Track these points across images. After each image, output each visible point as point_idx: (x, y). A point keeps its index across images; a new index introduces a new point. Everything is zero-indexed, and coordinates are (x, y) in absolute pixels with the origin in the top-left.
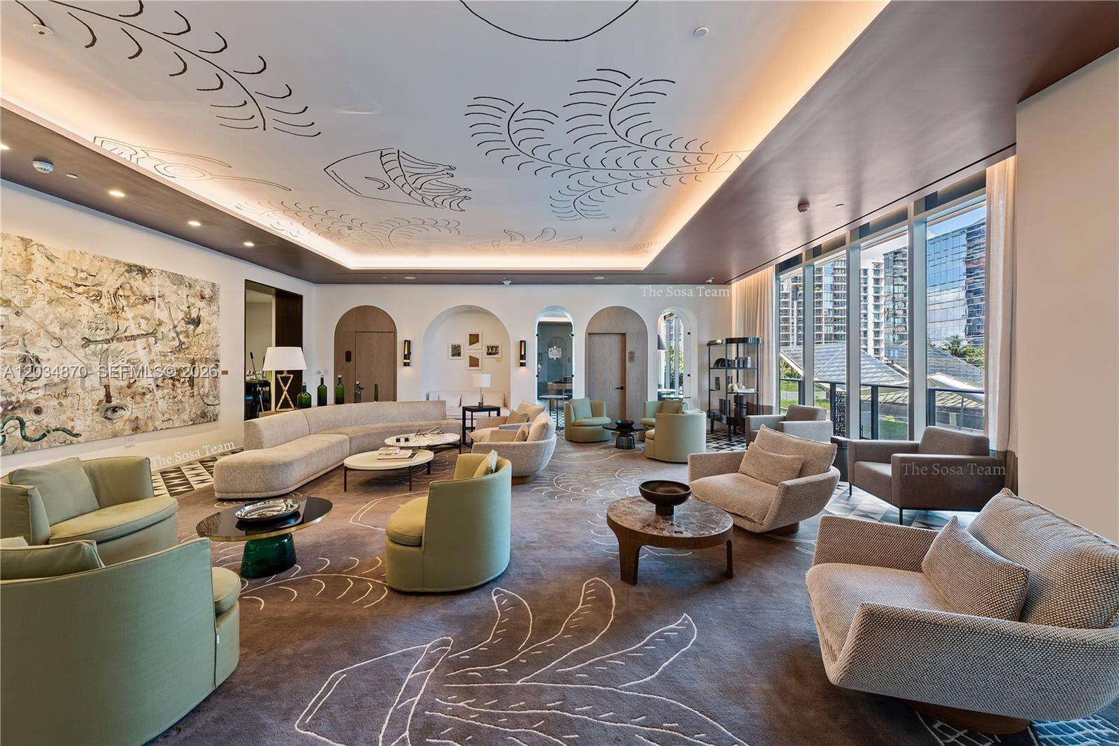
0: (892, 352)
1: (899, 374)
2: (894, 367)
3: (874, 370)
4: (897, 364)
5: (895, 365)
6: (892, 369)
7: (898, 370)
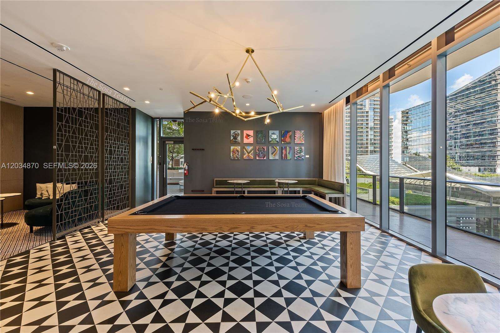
0: (405, 158)
1: (409, 169)
2: (406, 166)
3: (397, 167)
4: (408, 164)
5: (407, 165)
6: (406, 167)
7: (409, 167)
